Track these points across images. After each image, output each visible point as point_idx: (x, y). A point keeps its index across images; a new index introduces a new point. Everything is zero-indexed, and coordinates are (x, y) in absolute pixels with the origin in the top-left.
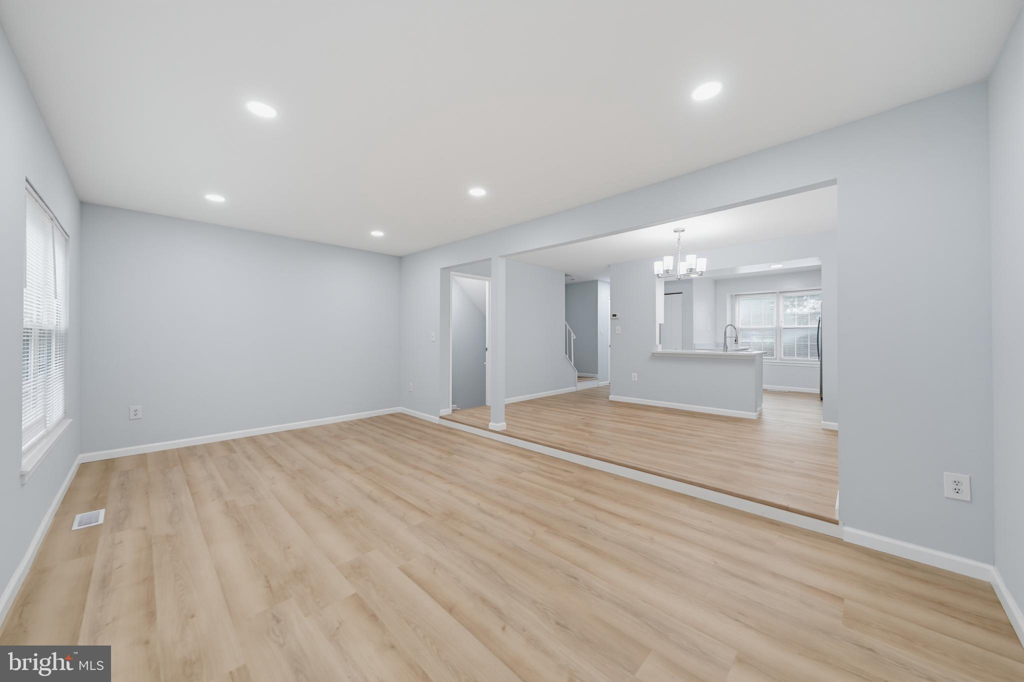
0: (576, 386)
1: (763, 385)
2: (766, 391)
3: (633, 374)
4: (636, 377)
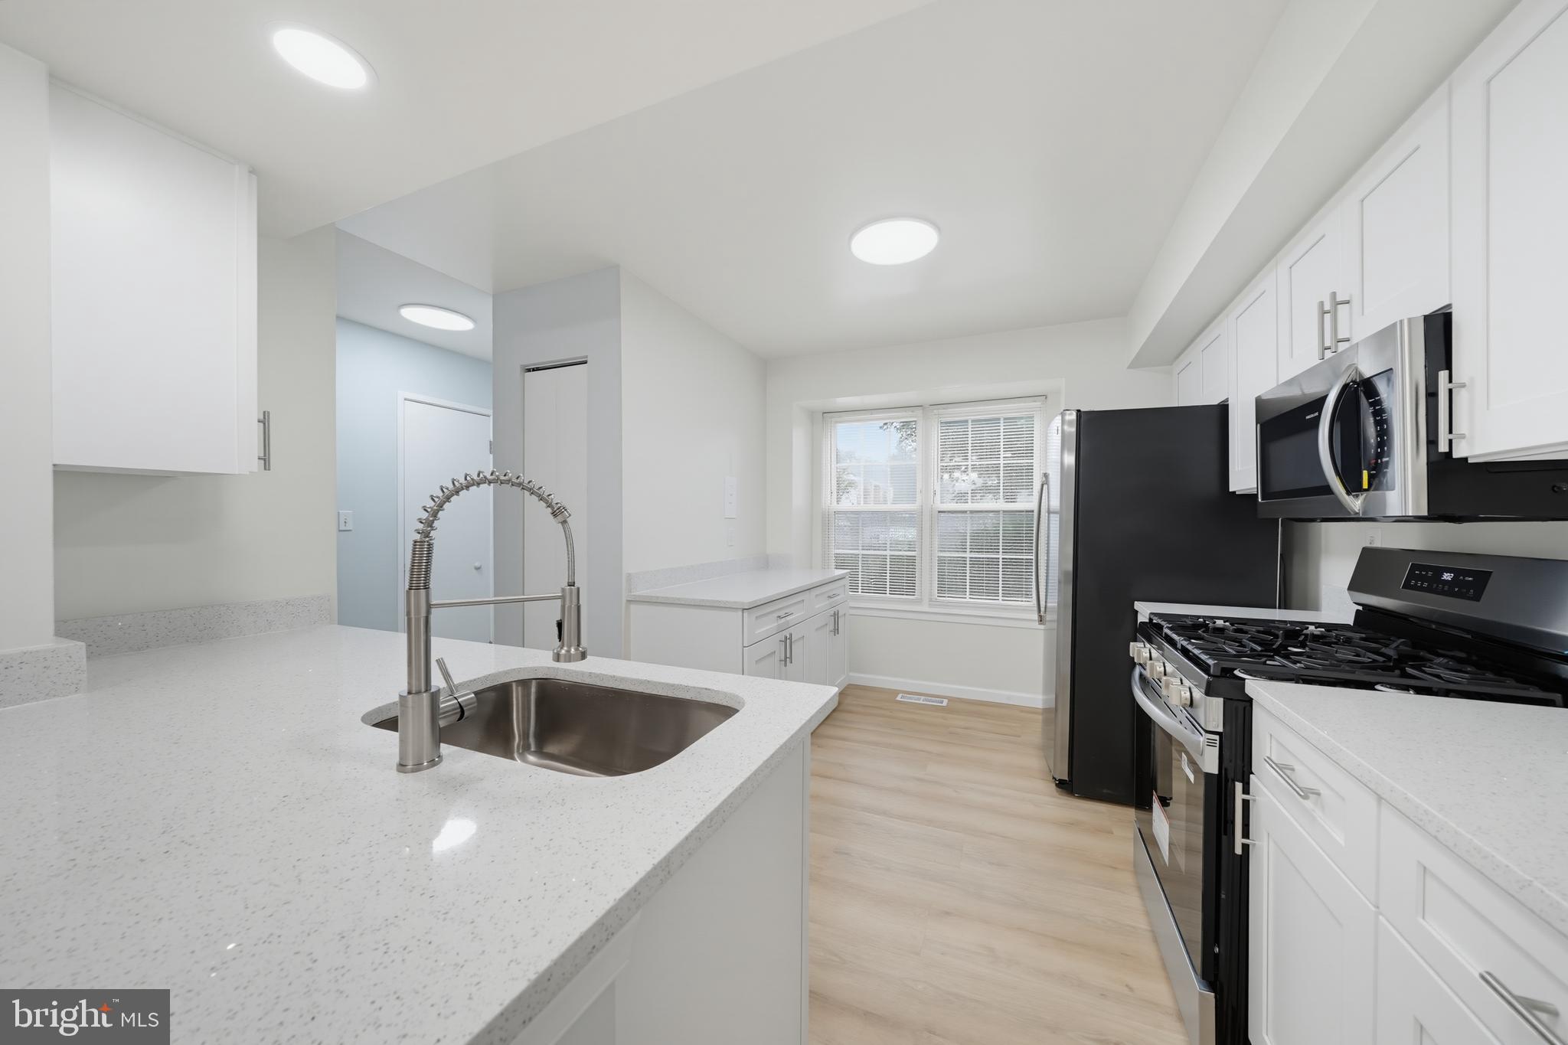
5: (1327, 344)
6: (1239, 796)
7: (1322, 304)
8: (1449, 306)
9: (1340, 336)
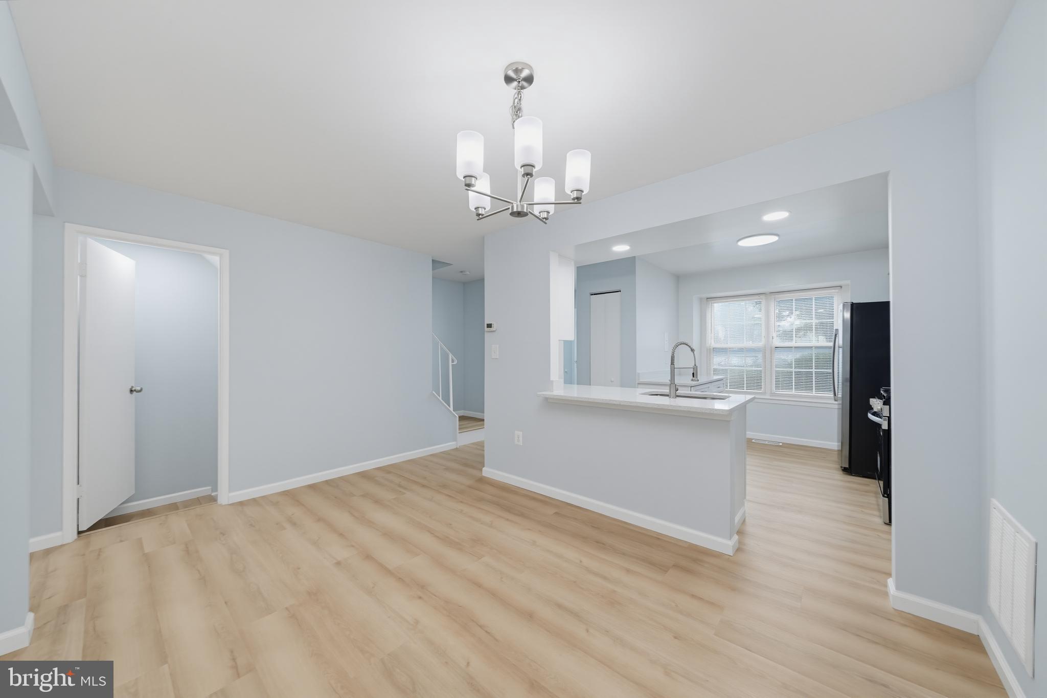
0: (455, 439)
1: (747, 433)
2: (751, 445)
3: (517, 433)
4: (521, 439)
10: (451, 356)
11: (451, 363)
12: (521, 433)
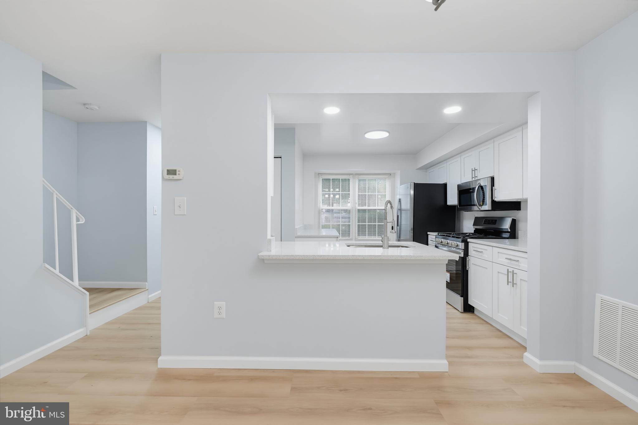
5: (473, 177)
6: (467, 259)
7: (472, 169)
8: (494, 176)
9: (476, 176)
10: (74, 213)
11: (74, 223)
12: (225, 303)
